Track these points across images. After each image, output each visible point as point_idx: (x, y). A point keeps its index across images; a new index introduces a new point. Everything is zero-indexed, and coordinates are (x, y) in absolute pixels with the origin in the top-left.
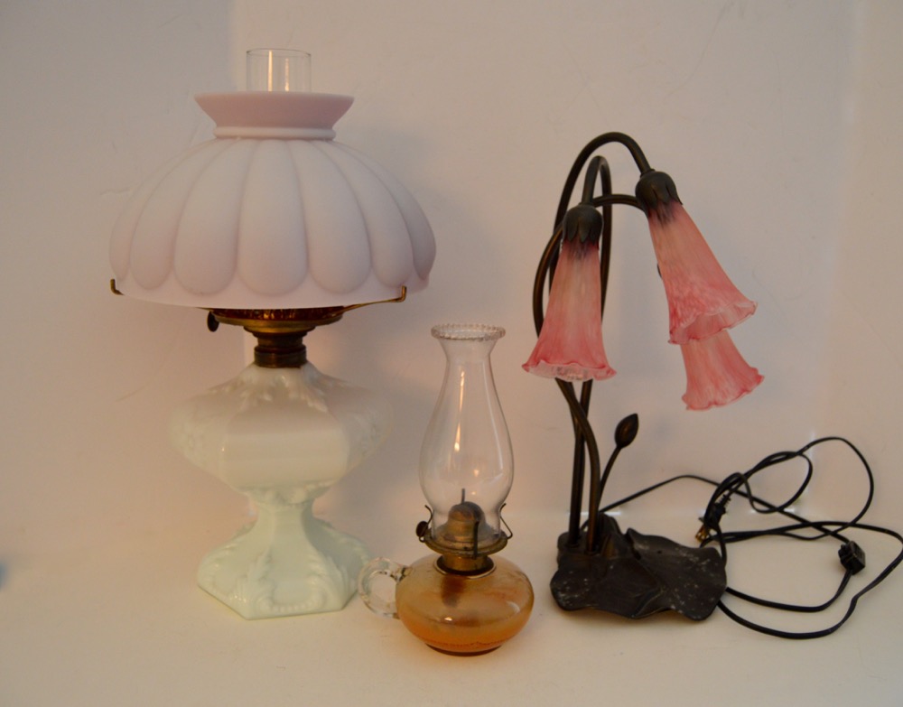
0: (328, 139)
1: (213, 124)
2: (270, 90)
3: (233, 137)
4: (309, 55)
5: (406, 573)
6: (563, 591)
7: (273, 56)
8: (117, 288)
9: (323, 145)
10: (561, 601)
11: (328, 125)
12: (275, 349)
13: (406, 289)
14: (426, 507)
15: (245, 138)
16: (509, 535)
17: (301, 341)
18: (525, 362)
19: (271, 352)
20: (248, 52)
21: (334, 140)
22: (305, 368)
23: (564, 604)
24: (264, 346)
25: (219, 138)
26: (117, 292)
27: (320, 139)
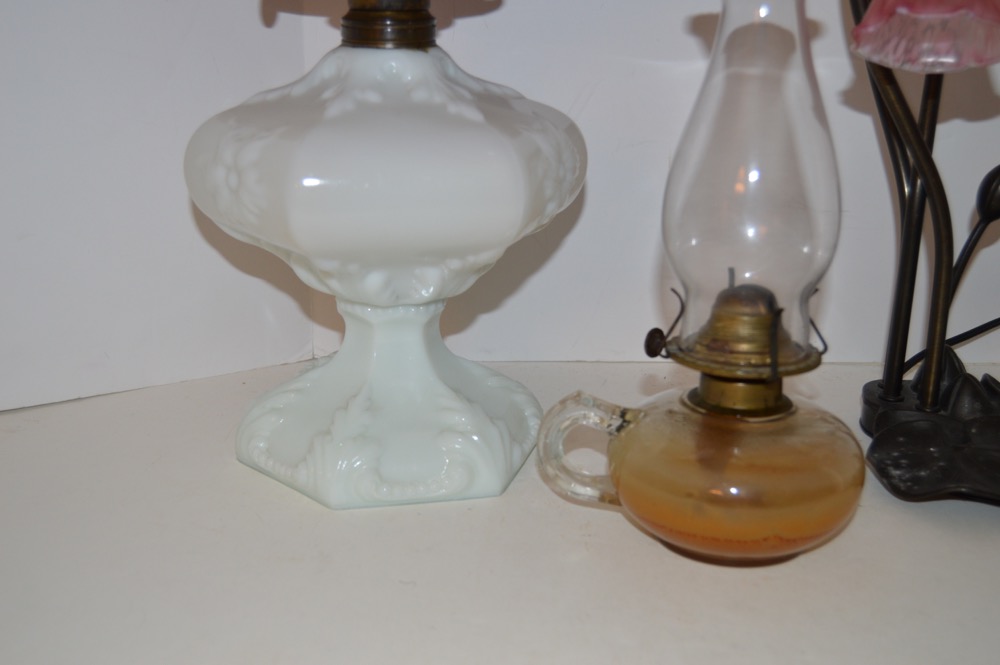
5: (628, 417)
6: (897, 466)
10: (896, 481)
14: (674, 291)
16: (820, 347)
23: (902, 486)
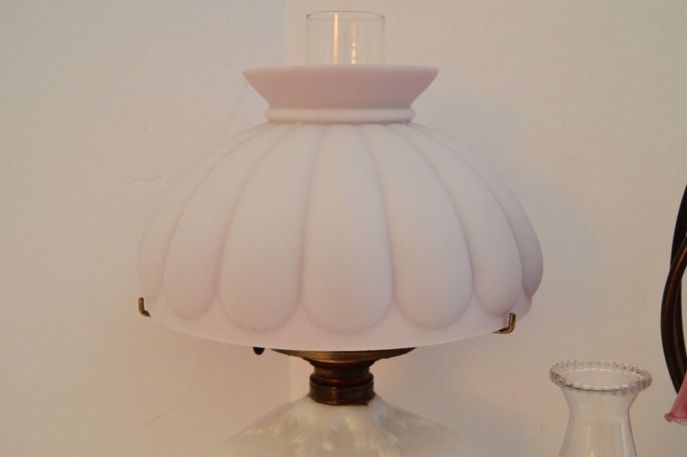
0: (407, 122)
1: (266, 105)
2: (335, 63)
3: (292, 122)
4: (383, 17)
7: (339, 20)
8: (146, 309)
9: (402, 128)
11: (406, 104)
12: (335, 381)
13: (514, 316)
15: (306, 122)
17: (368, 370)
18: (668, 411)
19: (332, 385)
20: (308, 16)
21: (413, 121)
22: (373, 404)
24: (323, 376)
25: (274, 122)
26: (146, 313)
27: (400, 122)
